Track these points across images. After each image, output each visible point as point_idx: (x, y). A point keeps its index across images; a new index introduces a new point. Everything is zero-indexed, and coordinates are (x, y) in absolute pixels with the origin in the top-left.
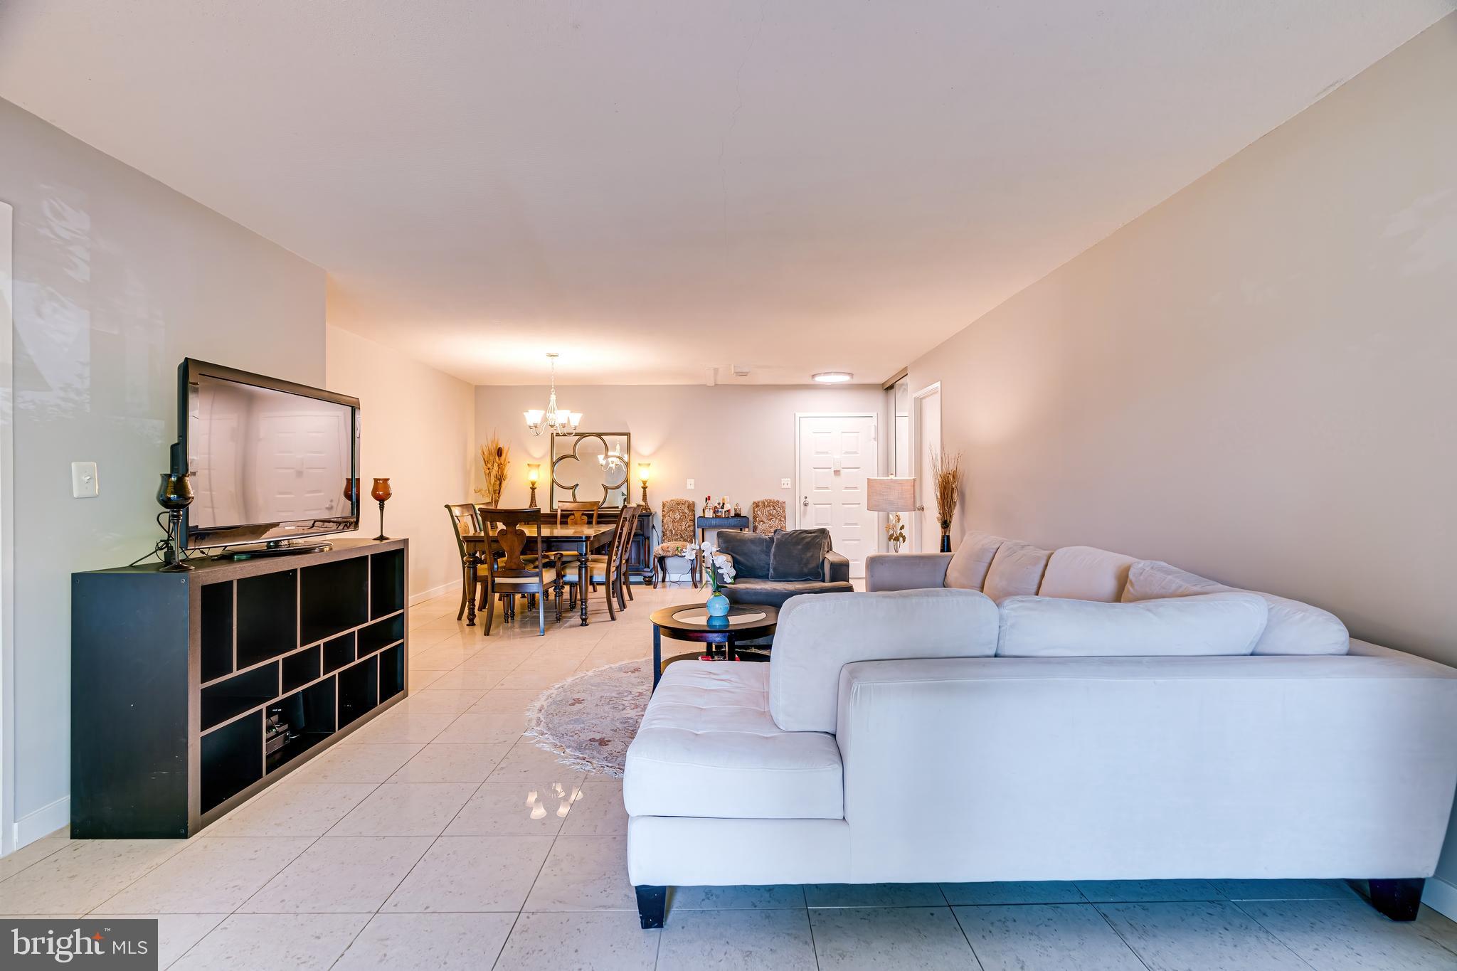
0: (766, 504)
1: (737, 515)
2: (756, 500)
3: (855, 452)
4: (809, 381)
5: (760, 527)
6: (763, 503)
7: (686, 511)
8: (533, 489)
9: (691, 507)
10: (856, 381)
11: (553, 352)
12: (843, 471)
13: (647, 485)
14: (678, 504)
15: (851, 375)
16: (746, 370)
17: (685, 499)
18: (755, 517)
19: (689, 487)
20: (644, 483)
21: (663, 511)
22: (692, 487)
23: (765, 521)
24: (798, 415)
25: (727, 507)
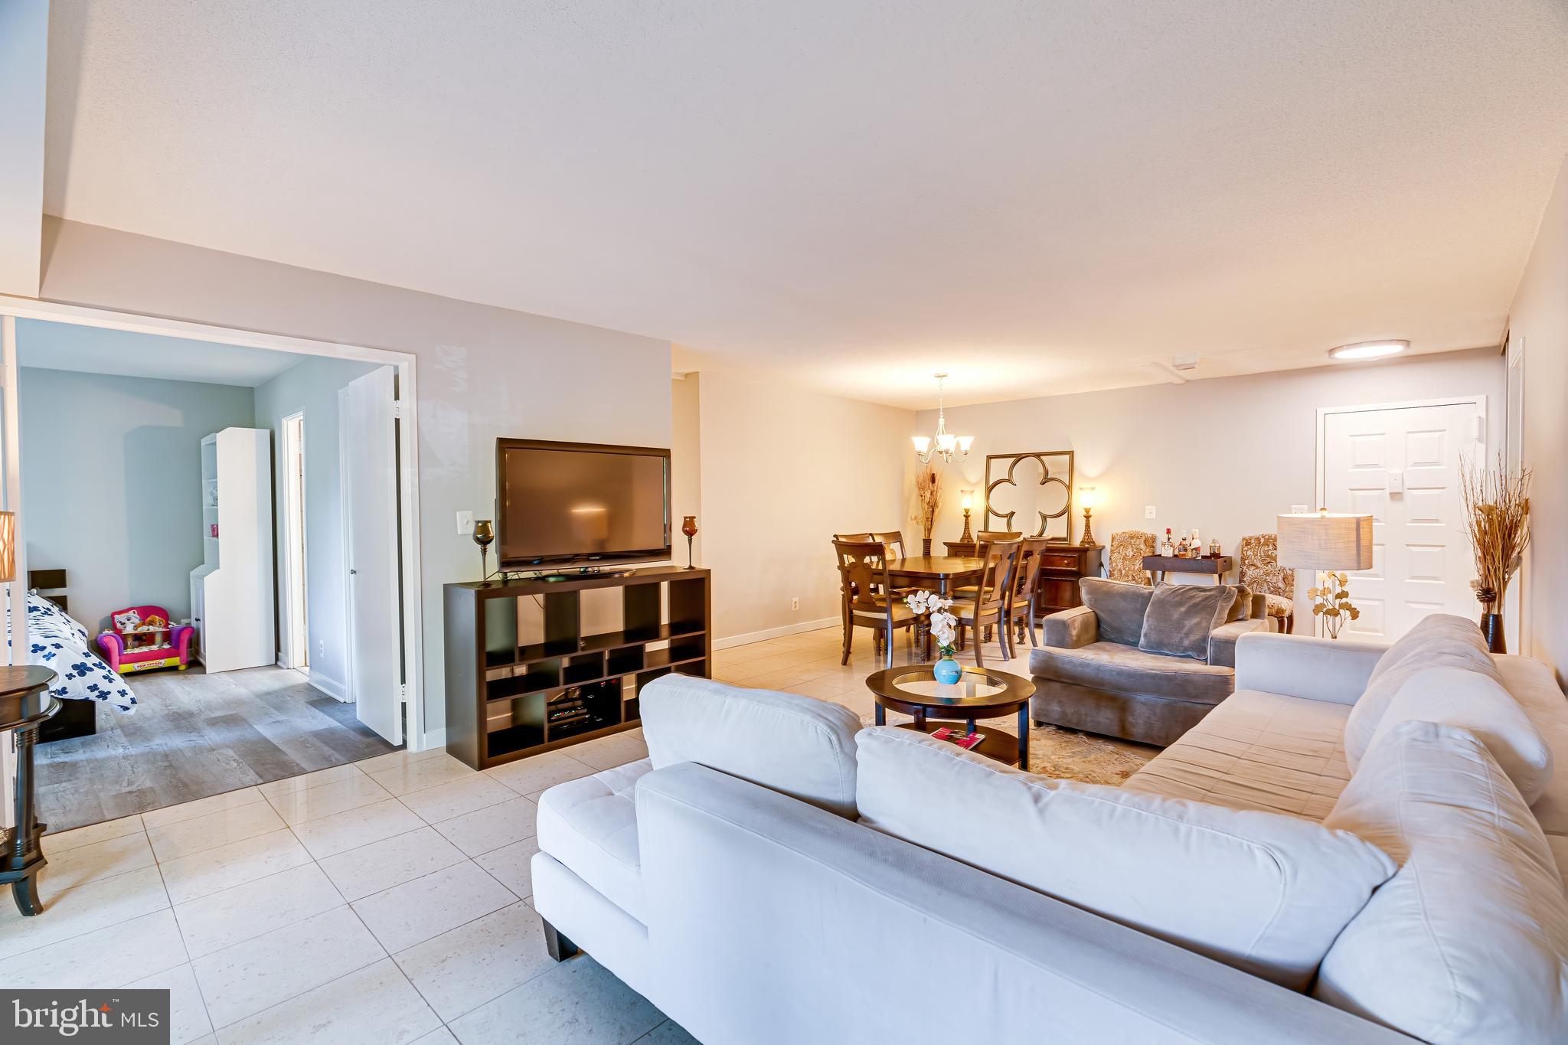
0: (1262, 540)
1: (1215, 556)
2: (1247, 535)
3: (1437, 463)
4: (1325, 360)
5: (1249, 573)
6: (1258, 539)
7: (1142, 546)
8: (967, 517)
9: (1151, 541)
10: (1416, 349)
11: (941, 373)
12: (1408, 494)
13: (1090, 513)
14: (1132, 537)
15: (1408, 343)
16: (1191, 361)
17: (1142, 532)
18: (1243, 559)
19: (1147, 516)
20: (1087, 511)
21: (1112, 546)
22: (1153, 516)
23: (1259, 565)
24: (1321, 411)
25: (1196, 543)
